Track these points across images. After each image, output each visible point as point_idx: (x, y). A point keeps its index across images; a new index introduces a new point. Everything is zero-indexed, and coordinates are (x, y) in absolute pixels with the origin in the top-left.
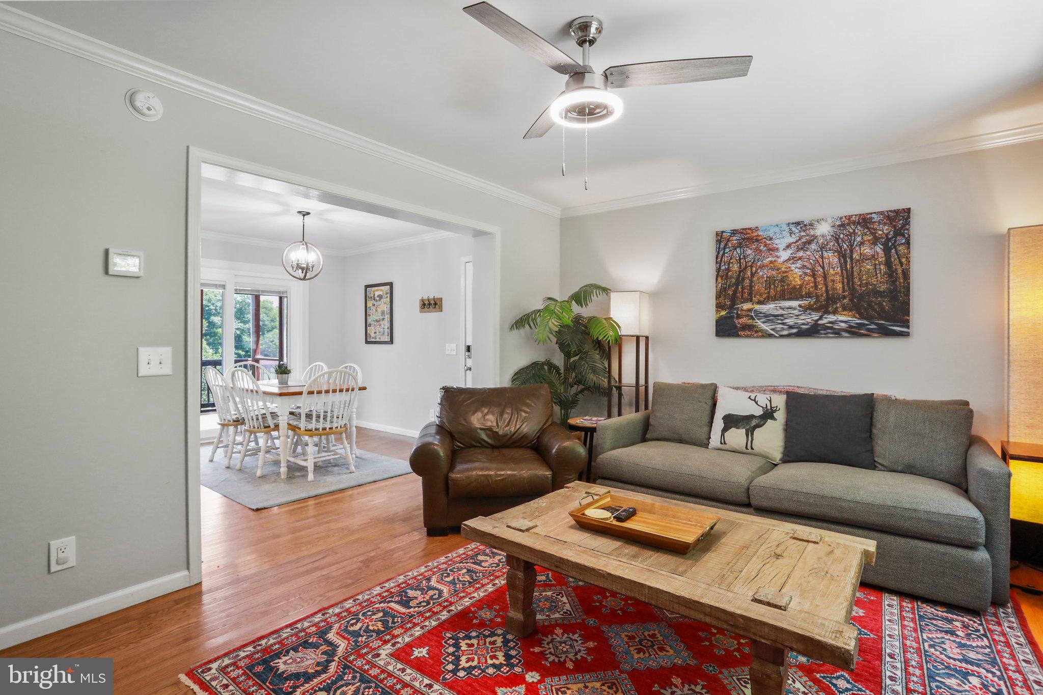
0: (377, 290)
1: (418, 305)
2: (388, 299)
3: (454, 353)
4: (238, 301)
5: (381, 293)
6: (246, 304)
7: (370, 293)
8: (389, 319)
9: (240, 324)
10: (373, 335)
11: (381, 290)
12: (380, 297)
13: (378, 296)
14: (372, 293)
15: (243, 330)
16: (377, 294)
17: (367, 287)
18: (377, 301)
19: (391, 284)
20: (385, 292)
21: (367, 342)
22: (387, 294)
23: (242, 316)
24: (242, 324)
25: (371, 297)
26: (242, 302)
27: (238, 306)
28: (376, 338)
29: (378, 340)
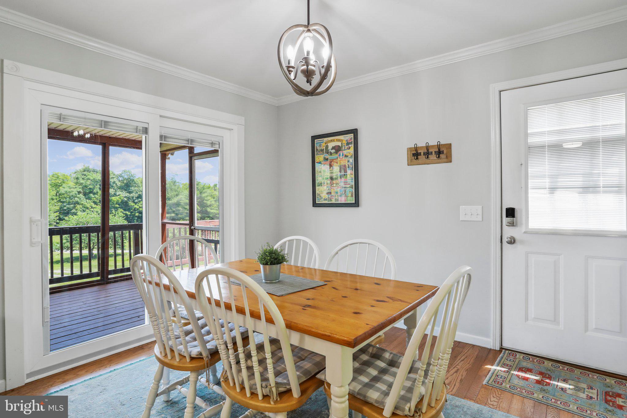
0: (332, 141)
1: (404, 157)
2: (352, 151)
3: (479, 218)
4: (126, 178)
5: (339, 144)
6: (131, 180)
7: (320, 146)
8: (353, 176)
9: (127, 194)
10: (324, 195)
11: (338, 140)
12: (338, 149)
13: (333, 148)
14: (324, 144)
15: (129, 198)
16: (331, 145)
17: (314, 138)
18: (331, 154)
19: (355, 132)
20: (345, 142)
21: (315, 205)
22: (348, 144)
23: (128, 188)
24: (128, 194)
25: (322, 150)
26: (127, 179)
27: (125, 181)
28: (331, 200)
29: (333, 201)
